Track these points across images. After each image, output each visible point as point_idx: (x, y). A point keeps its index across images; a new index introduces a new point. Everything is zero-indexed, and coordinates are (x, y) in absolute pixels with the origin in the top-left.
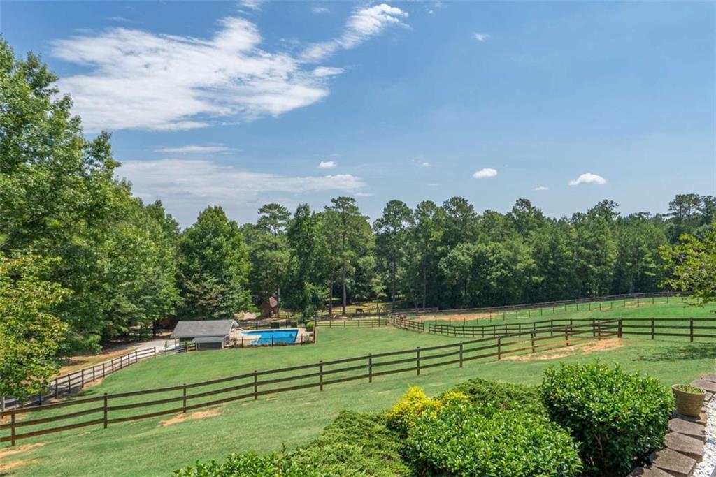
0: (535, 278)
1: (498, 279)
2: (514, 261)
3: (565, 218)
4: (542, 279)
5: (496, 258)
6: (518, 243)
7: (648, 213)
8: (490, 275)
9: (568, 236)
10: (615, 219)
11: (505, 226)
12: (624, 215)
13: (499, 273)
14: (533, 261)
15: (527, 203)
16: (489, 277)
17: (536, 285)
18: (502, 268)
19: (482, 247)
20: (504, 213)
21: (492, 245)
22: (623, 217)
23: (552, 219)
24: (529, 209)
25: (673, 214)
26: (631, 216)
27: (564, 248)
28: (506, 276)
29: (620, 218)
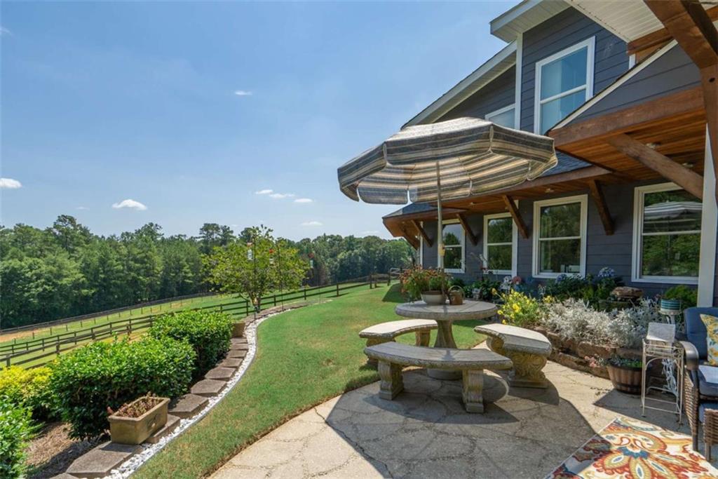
0: (85, 291)
1: (39, 294)
2: (59, 276)
3: (114, 236)
4: (93, 291)
5: (35, 274)
6: (63, 258)
7: (185, 236)
8: (27, 291)
9: (118, 252)
10: (159, 239)
11: (45, 241)
12: (167, 236)
13: (40, 289)
14: (81, 275)
15: (72, 220)
16: (26, 294)
17: (86, 298)
18: (44, 283)
19: (15, 263)
20: (43, 229)
21: (30, 261)
22: (165, 238)
23: (100, 236)
24: (74, 226)
25: (203, 237)
26: (172, 237)
27: (115, 263)
28: (50, 292)
29: (163, 239)
